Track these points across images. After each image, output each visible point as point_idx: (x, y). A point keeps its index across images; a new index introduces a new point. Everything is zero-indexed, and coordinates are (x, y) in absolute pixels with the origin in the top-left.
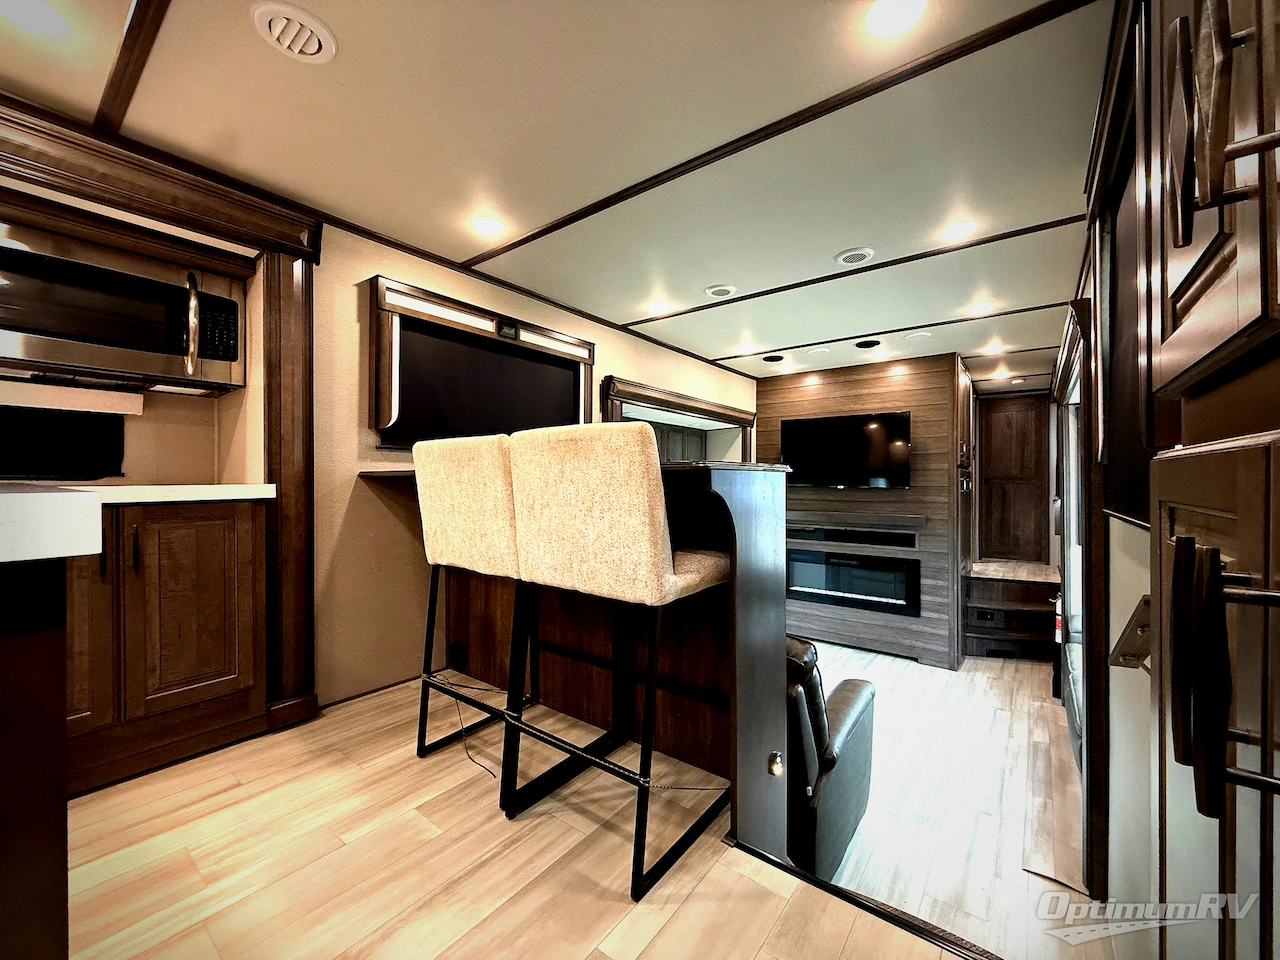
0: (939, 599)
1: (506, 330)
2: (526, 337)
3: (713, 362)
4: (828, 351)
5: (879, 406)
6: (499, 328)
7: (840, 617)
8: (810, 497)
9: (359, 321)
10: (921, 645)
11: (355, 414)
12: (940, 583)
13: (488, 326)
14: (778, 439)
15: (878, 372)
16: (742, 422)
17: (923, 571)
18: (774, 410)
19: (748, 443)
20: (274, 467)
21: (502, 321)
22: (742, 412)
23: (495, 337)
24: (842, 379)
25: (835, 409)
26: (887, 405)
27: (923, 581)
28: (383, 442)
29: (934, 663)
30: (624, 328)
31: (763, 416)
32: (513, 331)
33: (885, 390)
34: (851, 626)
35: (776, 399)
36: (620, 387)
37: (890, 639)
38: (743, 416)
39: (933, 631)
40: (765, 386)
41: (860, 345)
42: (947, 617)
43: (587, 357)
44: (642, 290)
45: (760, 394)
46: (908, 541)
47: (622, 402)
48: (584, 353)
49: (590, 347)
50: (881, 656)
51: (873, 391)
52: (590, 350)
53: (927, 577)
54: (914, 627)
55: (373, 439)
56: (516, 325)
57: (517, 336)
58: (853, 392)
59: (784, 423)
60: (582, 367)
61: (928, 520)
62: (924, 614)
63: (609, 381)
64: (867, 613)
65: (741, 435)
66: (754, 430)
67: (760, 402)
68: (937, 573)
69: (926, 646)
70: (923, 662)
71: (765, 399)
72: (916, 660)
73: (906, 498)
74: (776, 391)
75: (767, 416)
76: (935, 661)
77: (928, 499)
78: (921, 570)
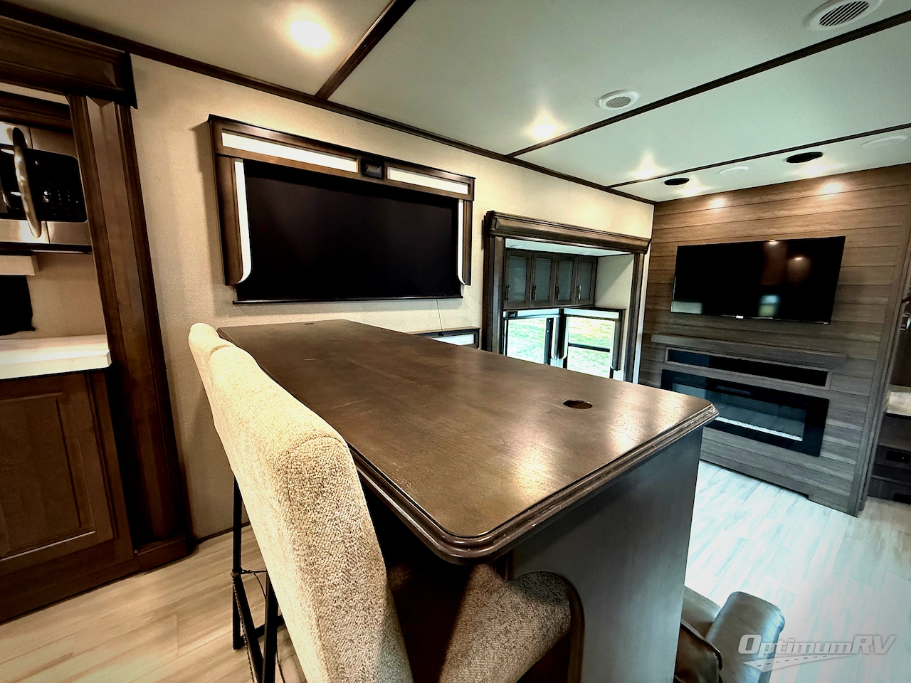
0: (845, 442)
1: (371, 169)
2: (395, 175)
3: (608, 189)
4: (746, 168)
5: (801, 229)
6: (363, 168)
7: (721, 441)
8: (703, 324)
9: (200, 170)
10: (816, 483)
11: (206, 269)
12: (852, 426)
13: (350, 166)
14: (672, 265)
15: (805, 191)
16: (633, 248)
17: (830, 411)
18: (671, 235)
19: (640, 269)
20: (113, 332)
21: (366, 159)
22: (636, 239)
23: (359, 178)
24: (756, 200)
25: (745, 233)
26: (812, 228)
27: (829, 422)
28: (240, 297)
29: (828, 504)
30: (510, 159)
31: (658, 241)
32: (378, 171)
33: (813, 211)
34: (734, 452)
35: (676, 224)
36: (502, 222)
37: (779, 472)
38: (637, 243)
39: (833, 473)
40: (662, 209)
41: (791, 160)
42: (854, 462)
43: (466, 193)
44: (525, 112)
45: (657, 220)
46: (819, 378)
47: (504, 238)
48: (464, 189)
49: (470, 182)
50: (763, 485)
51: (794, 213)
52: (469, 185)
53: (833, 418)
54: (807, 465)
55: (230, 294)
56: (384, 162)
57: (384, 175)
58: (768, 215)
59: (680, 248)
60: (461, 205)
61: (848, 359)
62: (824, 454)
63: (490, 217)
64: (754, 443)
65: (633, 261)
66: (647, 256)
67: (657, 227)
68: (849, 416)
69: (820, 485)
70: (814, 500)
71: (662, 223)
72: (806, 496)
73: (822, 333)
74: (675, 216)
75: (663, 241)
76: (830, 502)
77: (852, 336)
78: (829, 410)
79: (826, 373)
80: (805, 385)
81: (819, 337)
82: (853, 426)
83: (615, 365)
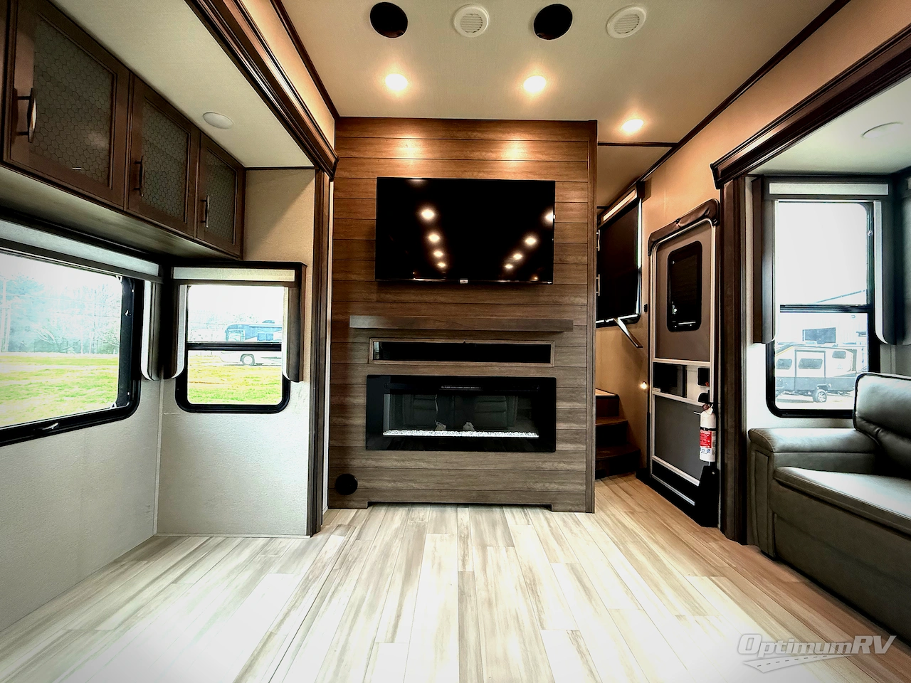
0: (576, 426)
8: (415, 298)
10: (555, 487)
14: (371, 212)
17: (560, 392)
18: (363, 168)
27: (559, 405)
29: (569, 507)
34: (470, 476)
37: (521, 485)
39: (568, 467)
42: (584, 448)
46: (542, 355)
53: (564, 400)
54: (548, 466)
59: (379, 180)
62: (559, 446)
64: (492, 456)
68: (574, 393)
69: (561, 488)
70: (556, 508)
71: (350, 149)
72: (548, 507)
73: (542, 299)
74: (367, 141)
75: (353, 176)
76: (572, 505)
77: (566, 300)
78: (558, 390)
79: (549, 346)
80: (533, 365)
81: (537, 304)
82: (578, 404)
83: (293, 372)
